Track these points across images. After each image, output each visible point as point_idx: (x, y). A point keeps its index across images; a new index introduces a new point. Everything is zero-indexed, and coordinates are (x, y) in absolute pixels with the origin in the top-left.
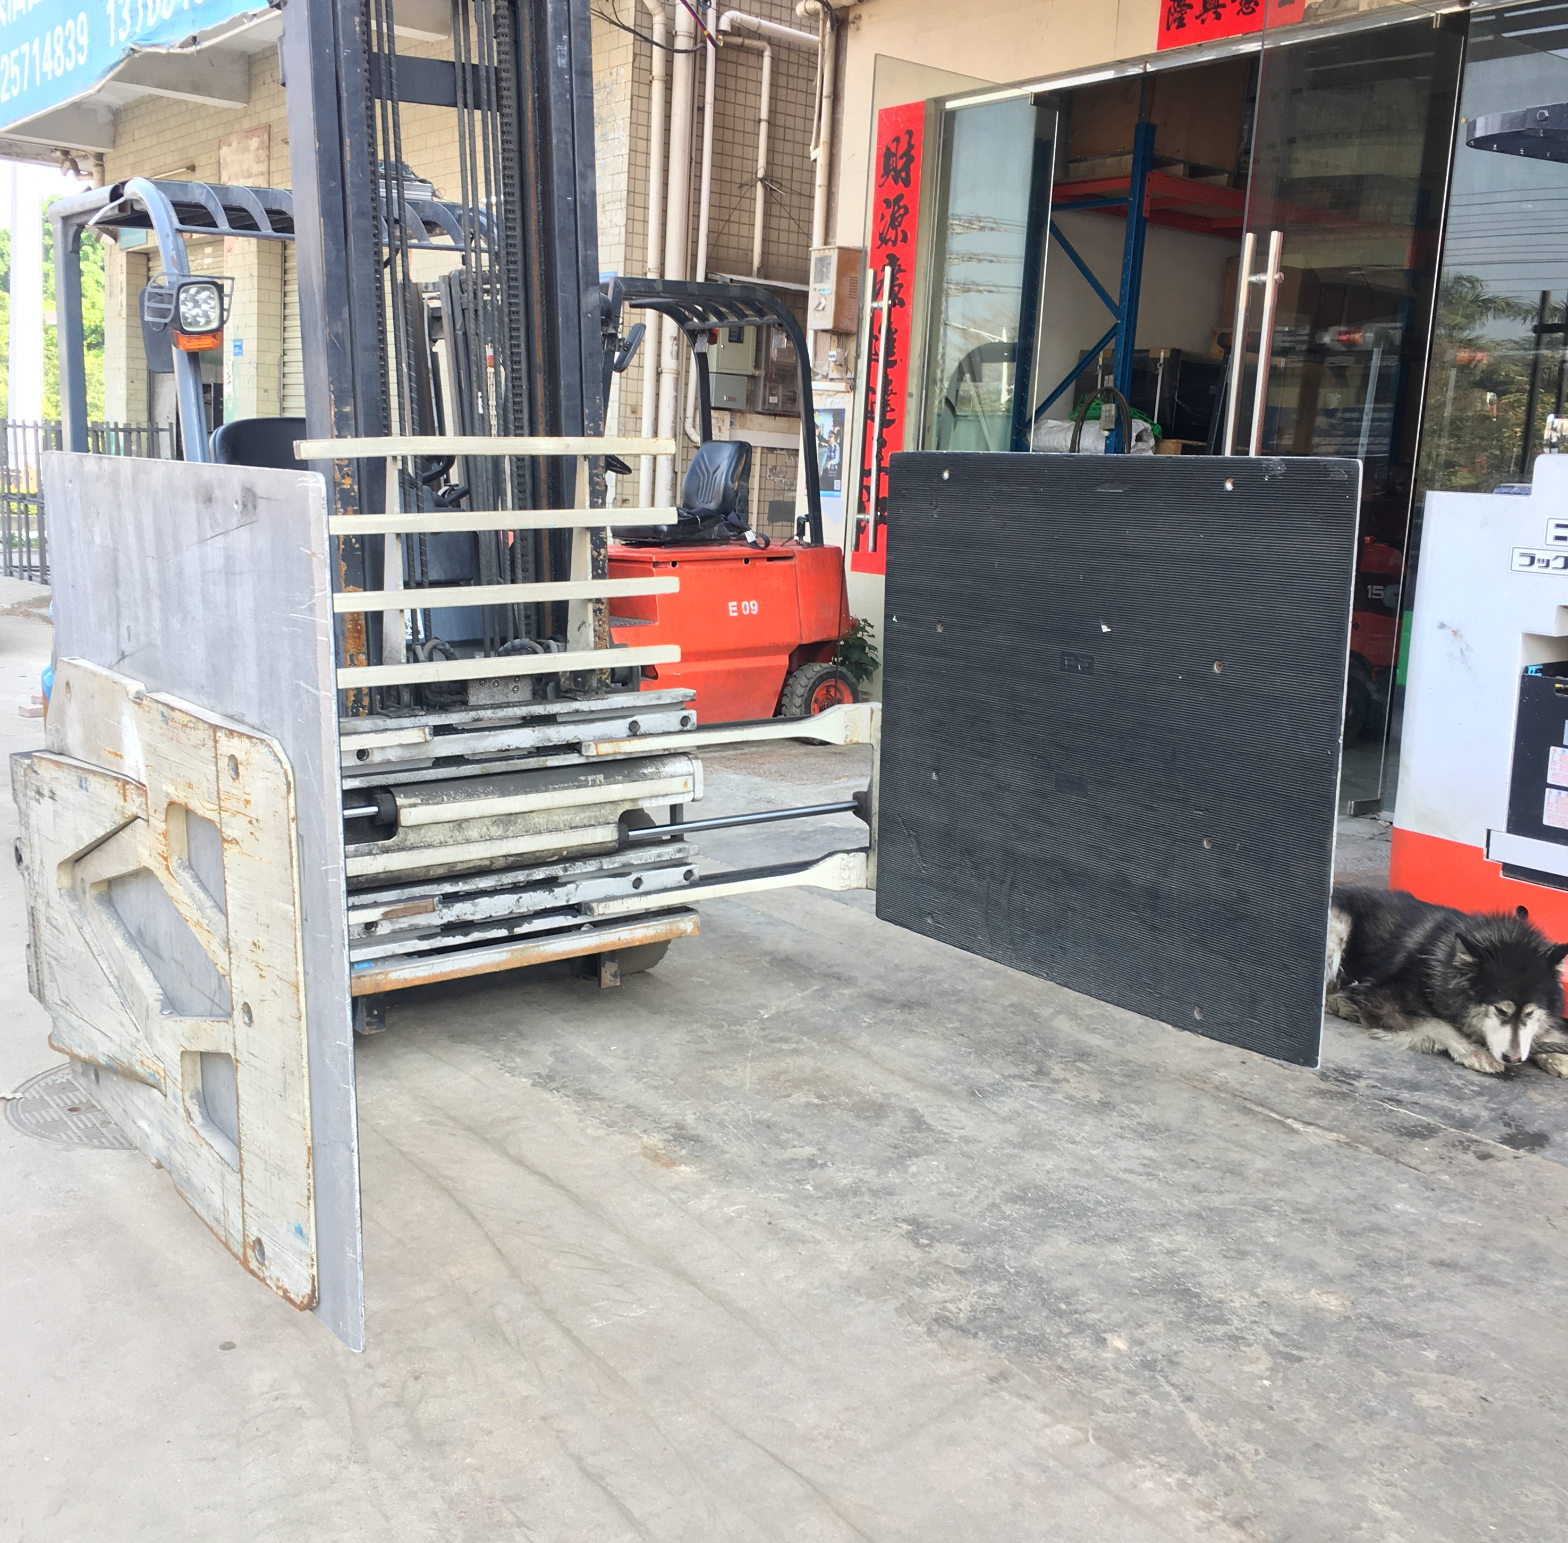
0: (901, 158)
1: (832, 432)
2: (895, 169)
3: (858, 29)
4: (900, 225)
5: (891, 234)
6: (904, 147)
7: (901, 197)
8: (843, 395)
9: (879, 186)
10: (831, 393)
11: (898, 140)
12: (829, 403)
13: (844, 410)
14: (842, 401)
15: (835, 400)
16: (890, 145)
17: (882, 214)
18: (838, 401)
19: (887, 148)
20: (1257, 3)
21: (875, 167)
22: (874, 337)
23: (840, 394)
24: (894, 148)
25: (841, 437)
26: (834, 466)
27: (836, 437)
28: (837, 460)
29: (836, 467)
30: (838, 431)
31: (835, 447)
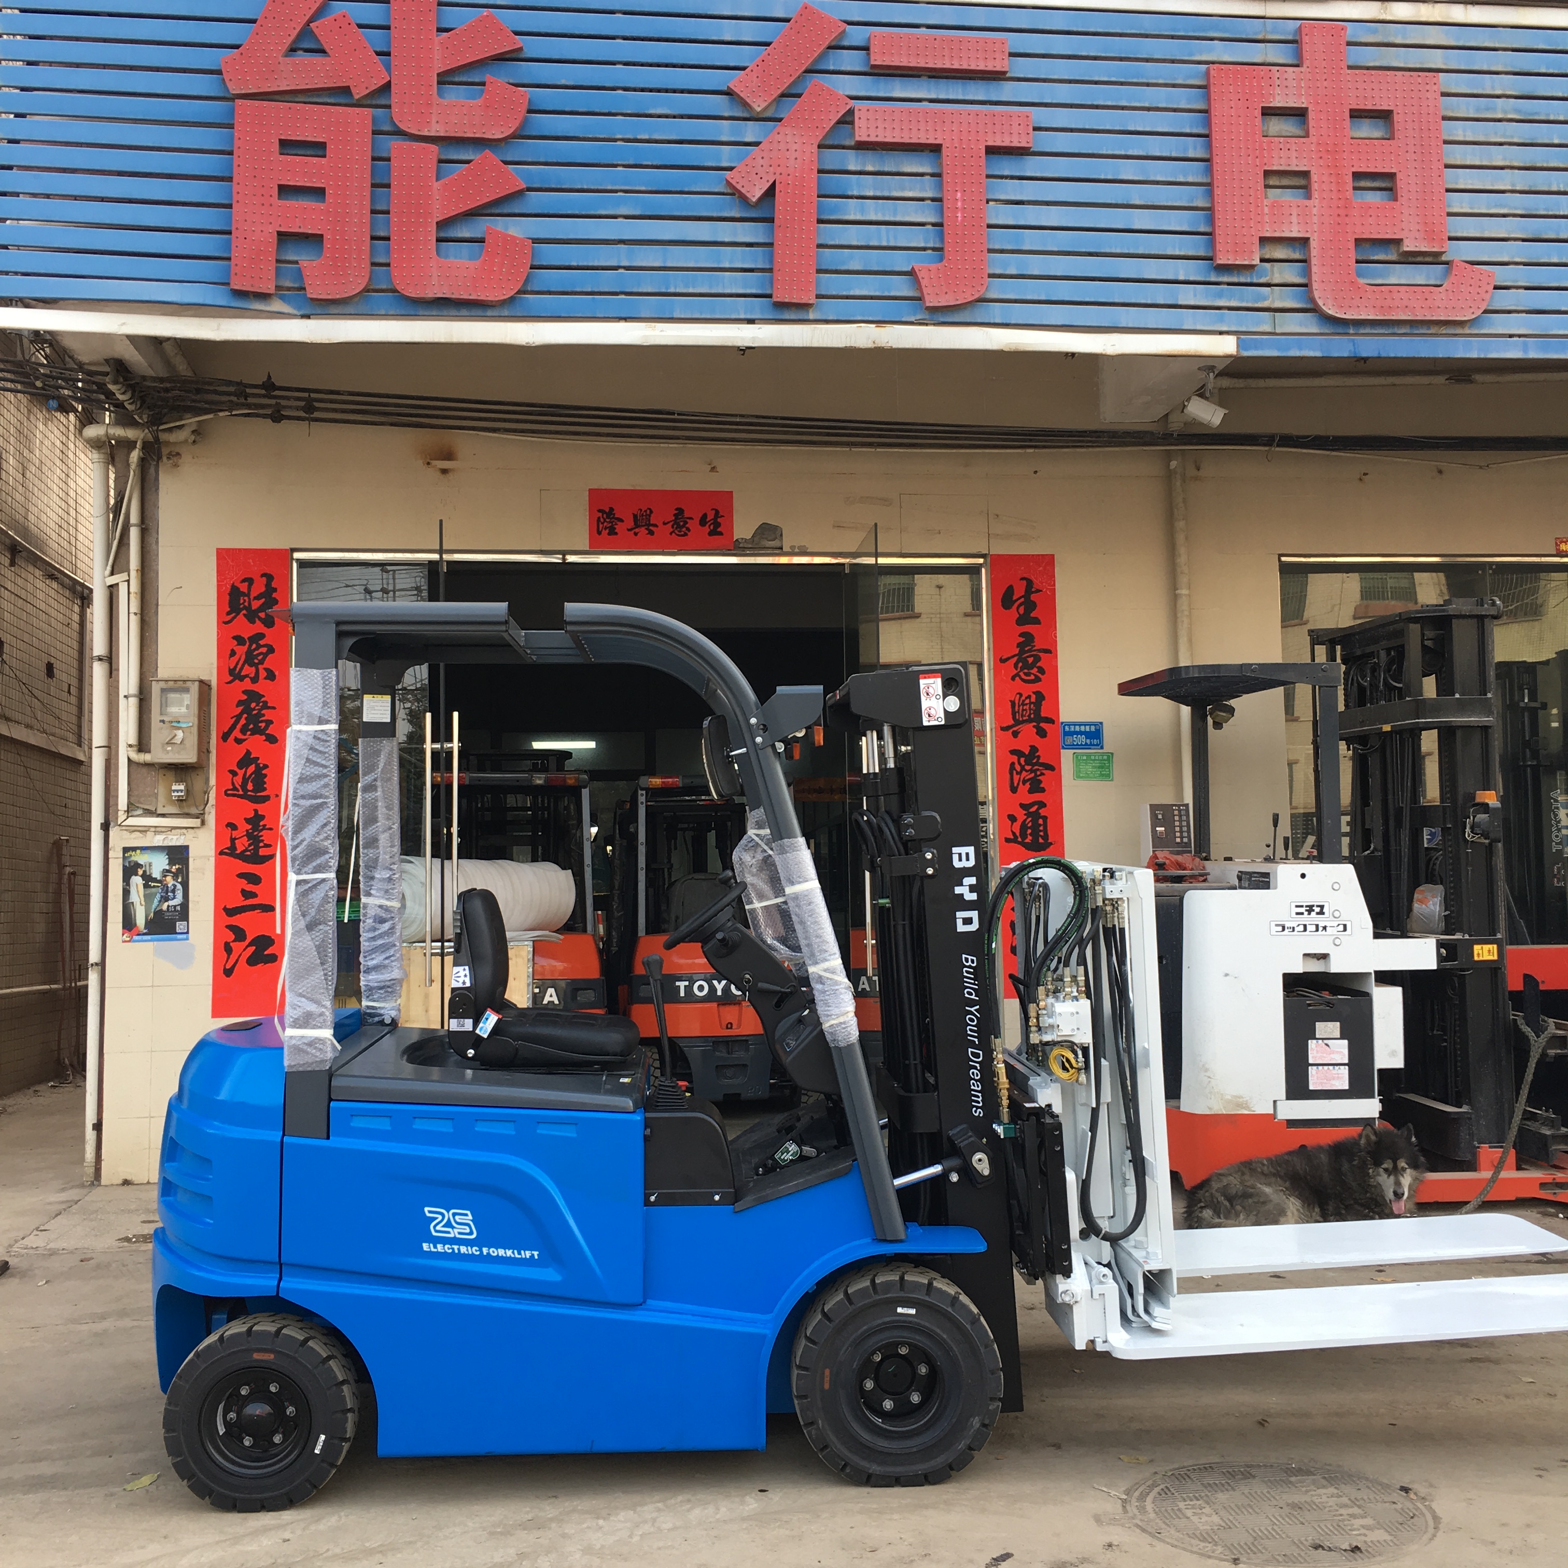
0: (256, 598)
1: (168, 871)
2: (248, 608)
3: (176, 465)
4: (261, 662)
5: (248, 670)
6: (259, 587)
7: (262, 636)
8: (184, 831)
9: (224, 622)
10: (163, 829)
11: (250, 581)
12: (159, 840)
13: (187, 847)
14: (183, 837)
15: (170, 837)
16: (237, 584)
17: (233, 650)
18: (175, 837)
19: (233, 586)
20: (688, 530)
21: (215, 603)
22: (231, 772)
23: (179, 831)
24: (244, 587)
25: (183, 875)
26: (175, 906)
27: (175, 876)
28: (178, 900)
29: (178, 908)
30: (177, 869)
31: (175, 886)
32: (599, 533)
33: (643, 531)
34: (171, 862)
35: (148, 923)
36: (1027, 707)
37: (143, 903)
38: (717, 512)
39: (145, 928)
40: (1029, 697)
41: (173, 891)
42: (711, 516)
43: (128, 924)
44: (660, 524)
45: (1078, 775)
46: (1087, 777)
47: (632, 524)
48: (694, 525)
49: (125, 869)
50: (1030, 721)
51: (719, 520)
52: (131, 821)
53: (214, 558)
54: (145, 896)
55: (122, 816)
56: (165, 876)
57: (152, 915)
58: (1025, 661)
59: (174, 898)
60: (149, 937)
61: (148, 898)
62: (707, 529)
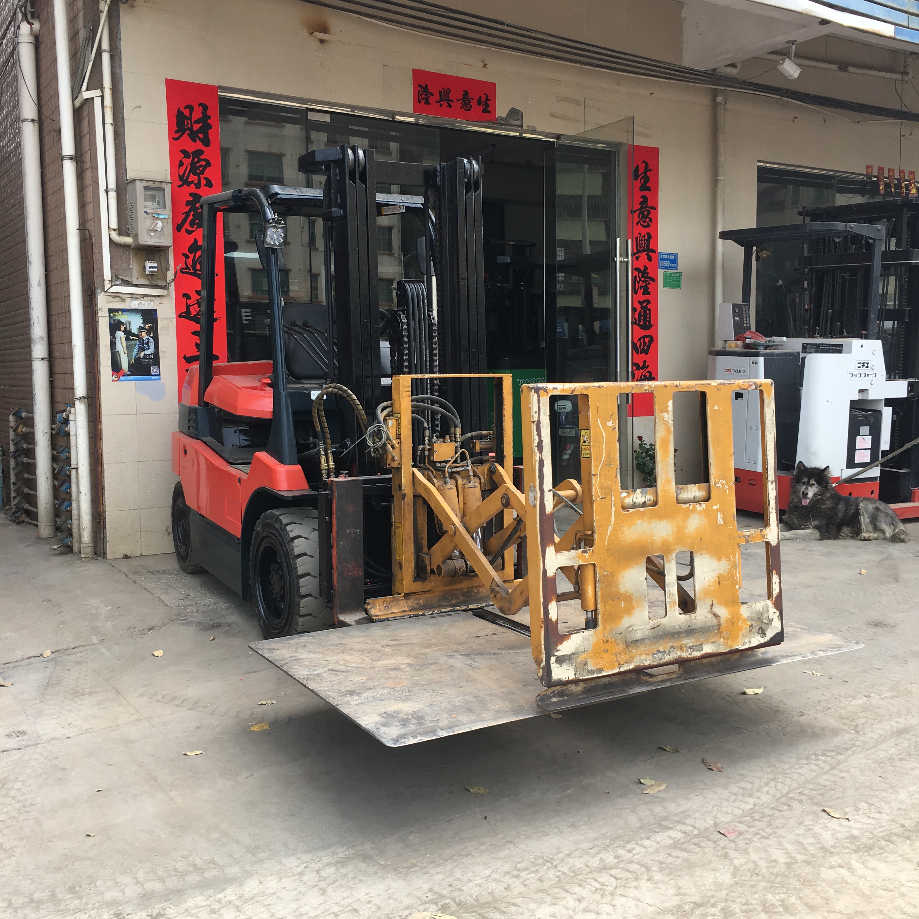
0: (197, 122)
1: (142, 328)
2: (191, 129)
4: (202, 172)
5: (192, 178)
7: (201, 152)
8: (153, 298)
9: (173, 139)
10: (138, 297)
11: (190, 107)
12: (135, 304)
13: (156, 310)
14: (152, 303)
15: (143, 302)
16: (182, 109)
17: (181, 161)
18: (146, 303)
19: (179, 111)
20: (471, 106)
21: (167, 122)
22: (184, 255)
23: (149, 298)
24: (187, 112)
25: (154, 331)
26: (149, 355)
27: (148, 333)
28: (151, 350)
29: (152, 356)
30: (150, 327)
31: (148, 339)
32: (419, 102)
33: (445, 104)
34: (145, 322)
35: (130, 367)
36: (643, 242)
37: (126, 352)
38: (487, 96)
39: (129, 371)
40: (644, 236)
41: (148, 343)
42: (483, 99)
43: (116, 367)
44: (455, 101)
45: (666, 285)
46: (671, 287)
47: (438, 99)
48: (474, 103)
49: (111, 325)
50: (644, 251)
51: (488, 102)
52: (115, 289)
53: (164, 87)
54: (127, 346)
55: (107, 285)
56: (141, 332)
57: (133, 361)
58: (643, 214)
59: (148, 349)
60: (132, 378)
61: (129, 348)
62: (481, 108)
